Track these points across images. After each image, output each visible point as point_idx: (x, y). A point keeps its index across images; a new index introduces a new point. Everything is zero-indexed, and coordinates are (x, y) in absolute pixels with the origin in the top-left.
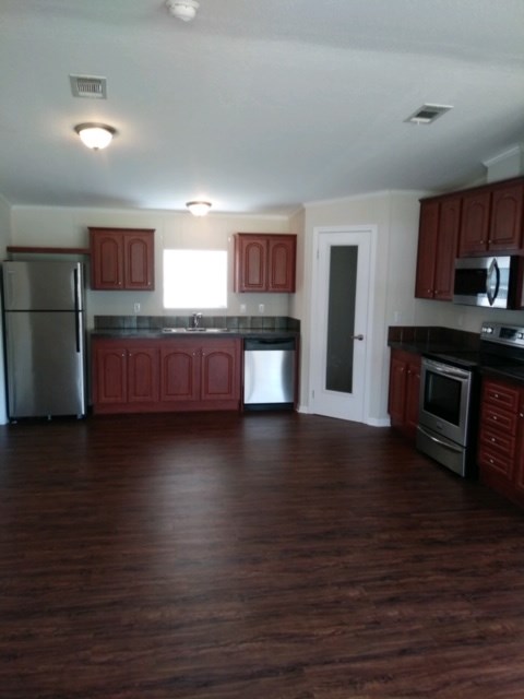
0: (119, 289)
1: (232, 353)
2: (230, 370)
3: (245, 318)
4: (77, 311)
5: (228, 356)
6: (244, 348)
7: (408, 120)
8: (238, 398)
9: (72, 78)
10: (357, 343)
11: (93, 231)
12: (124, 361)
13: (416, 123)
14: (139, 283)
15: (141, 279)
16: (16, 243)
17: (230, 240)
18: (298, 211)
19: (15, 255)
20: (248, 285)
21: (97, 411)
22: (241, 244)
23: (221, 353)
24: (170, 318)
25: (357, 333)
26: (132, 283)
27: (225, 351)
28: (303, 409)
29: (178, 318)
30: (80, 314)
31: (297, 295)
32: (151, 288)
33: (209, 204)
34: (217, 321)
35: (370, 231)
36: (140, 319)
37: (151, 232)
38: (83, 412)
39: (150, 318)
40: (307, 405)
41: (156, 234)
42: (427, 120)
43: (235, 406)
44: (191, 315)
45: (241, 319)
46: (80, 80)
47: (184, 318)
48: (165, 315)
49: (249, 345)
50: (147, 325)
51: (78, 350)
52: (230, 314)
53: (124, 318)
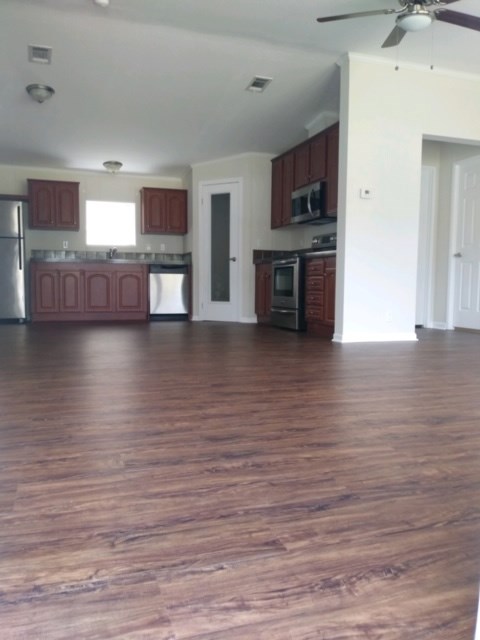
0: (52, 228)
1: (140, 275)
2: (139, 288)
3: (150, 254)
4: (19, 238)
5: (137, 278)
6: (149, 272)
7: (247, 89)
8: (145, 310)
9: (30, 47)
10: (231, 263)
11: (31, 182)
12: (56, 279)
13: (252, 91)
15: (69, 219)
17: (138, 194)
18: (187, 172)
20: (151, 226)
21: (35, 319)
22: (145, 196)
23: (131, 276)
24: (92, 253)
25: (231, 256)
26: (62, 223)
27: (134, 274)
28: (195, 318)
29: (98, 254)
31: (189, 235)
32: (77, 228)
33: (121, 164)
34: (128, 255)
35: (237, 182)
36: (68, 253)
37: (76, 185)
38: (24, 316)
39: (75, 252)
40: (198, 315)
41: (80, 186)
42: (259, 89)
43: (143, 317)
44: (108, 250)
45: (148, 255)
46: (35, 49)
47: (102, 253)
48: (87, 250)
49: (153, 269)
50: (73, 257)
51: (20, 268)
52: (138, 251)
53: (55, 252)
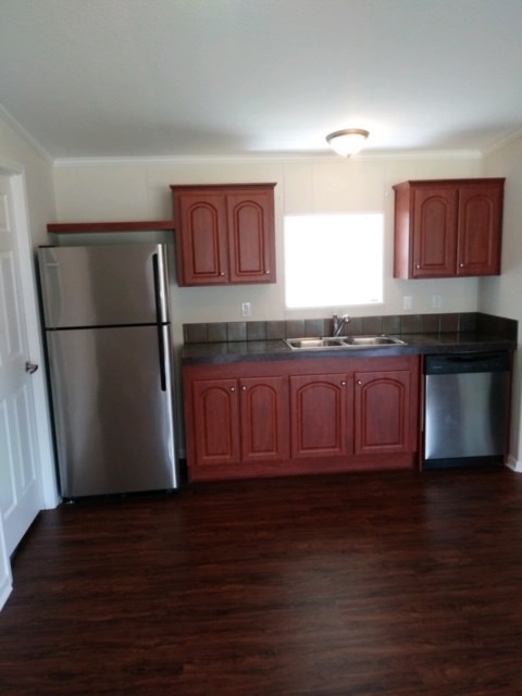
0: (223, 283)
2: (402, 407)
4: (160, 324)
5: (399, 384)
6: (424, 371)
8: (416, 450)
11: (179, 192)
12: (235, 399)
14: (252, 272)
15: (255, 266)
16: (62, 218)
19: (62, 237)
21: (193, 477)
23: (386, 379)
24: (296, 324)
26: (241, 272)
27: (393, 376)
29: (307, 323)
30: (165, 328)
32: (272, 279)
33: (365, 134)
36: (250, 325)
37: (268, 188)
38: (175, 486)
39: (266, 324)
41: (277, 190)
44: (331, 317)
45: (405, 320)
47: (316, 321)
48: (288, 318)
49: (432, 365)
50: (262, 335)
51: (164, 388)
53: (227, 326)
